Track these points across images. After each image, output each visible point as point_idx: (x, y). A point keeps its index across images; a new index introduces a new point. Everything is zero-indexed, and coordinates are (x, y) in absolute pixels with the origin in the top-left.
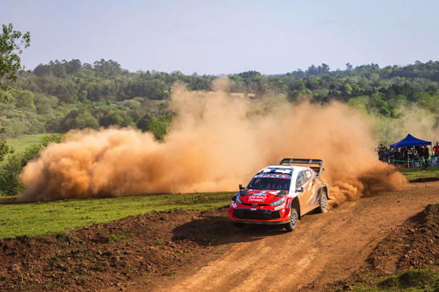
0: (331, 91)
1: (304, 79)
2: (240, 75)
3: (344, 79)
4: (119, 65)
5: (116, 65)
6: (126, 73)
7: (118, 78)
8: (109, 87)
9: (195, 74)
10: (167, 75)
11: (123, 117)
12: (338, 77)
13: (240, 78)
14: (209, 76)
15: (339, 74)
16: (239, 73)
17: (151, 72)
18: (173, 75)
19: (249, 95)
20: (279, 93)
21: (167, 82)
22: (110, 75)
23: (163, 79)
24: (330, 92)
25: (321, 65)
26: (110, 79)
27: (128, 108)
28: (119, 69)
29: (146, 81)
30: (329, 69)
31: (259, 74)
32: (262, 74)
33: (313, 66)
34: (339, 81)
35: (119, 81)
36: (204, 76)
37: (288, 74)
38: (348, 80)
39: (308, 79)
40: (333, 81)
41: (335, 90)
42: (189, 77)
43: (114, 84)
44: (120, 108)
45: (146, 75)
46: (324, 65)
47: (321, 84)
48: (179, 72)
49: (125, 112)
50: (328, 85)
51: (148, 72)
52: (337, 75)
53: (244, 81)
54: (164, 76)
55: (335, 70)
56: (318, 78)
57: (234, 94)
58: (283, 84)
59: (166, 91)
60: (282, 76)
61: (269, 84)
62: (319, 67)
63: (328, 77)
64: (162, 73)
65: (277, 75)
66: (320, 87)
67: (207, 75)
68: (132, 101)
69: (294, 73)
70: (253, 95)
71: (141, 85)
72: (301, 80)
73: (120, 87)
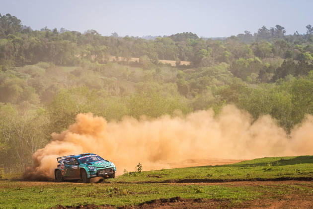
0: (286, 60)
1: (253, 45)
2: (172, 37)
3: (304, 46)
4: (20, 21)
5: (15, 21)
6: (27, 30)
7: (17, 38)
8: (6, 48)
9: (115, 34)
10: (79, 34)
11: (23, 87)
12: (295, 43)
13: (171, 41)
14: (133, 37)
15: (297, 38)
16: (170, 35)
17: (58, 30)
18: (87, 35)
19: (182, 63)
20: (220, 62)
21: (79, 44)
22: (7, 33)
23: (74, 41)
24: (285, 62)
25: (275, 28)
26: (7, 38)
27: (29, 76)
28: (19, 26)
29: (53, 42)
30: (284, 32)
31: (195, 36)
32: (200, 37)
33: (264, 28)
34: (297, 48)
35: (18, 41)
36: (126, 38)
37: (233, 37)
38: (308, 46)
39: (257, 44)
40: (289, 47)
41: (292, 59)
42: (107, 38)
43: (12, 45)
44: (19, 76)
45: (52, 35)
46: (278, 26)
47: (273, 51)
48: (95, 32)
49: (26, 81)
50: (283, 52)
51: (55, 30)
52: (294, 40)
53: (177, 45)
54: (76, 36)
55: (292, 34)
56: (270, 44)
57: (164, 62)
58: (225, 50)
59: (78, 56)
60: (226, 40)
61: (208, 50)
62: (273, 30)
63: (283, 42)
64: (73, 33)
65: (218, 39)
66: (272, 54)
67: (130, 36)
68: (34, 66)
69: (240, 35)
70: (187, 63)
71: (47, 47)
72: (249, 46)
73: (20, 48)
